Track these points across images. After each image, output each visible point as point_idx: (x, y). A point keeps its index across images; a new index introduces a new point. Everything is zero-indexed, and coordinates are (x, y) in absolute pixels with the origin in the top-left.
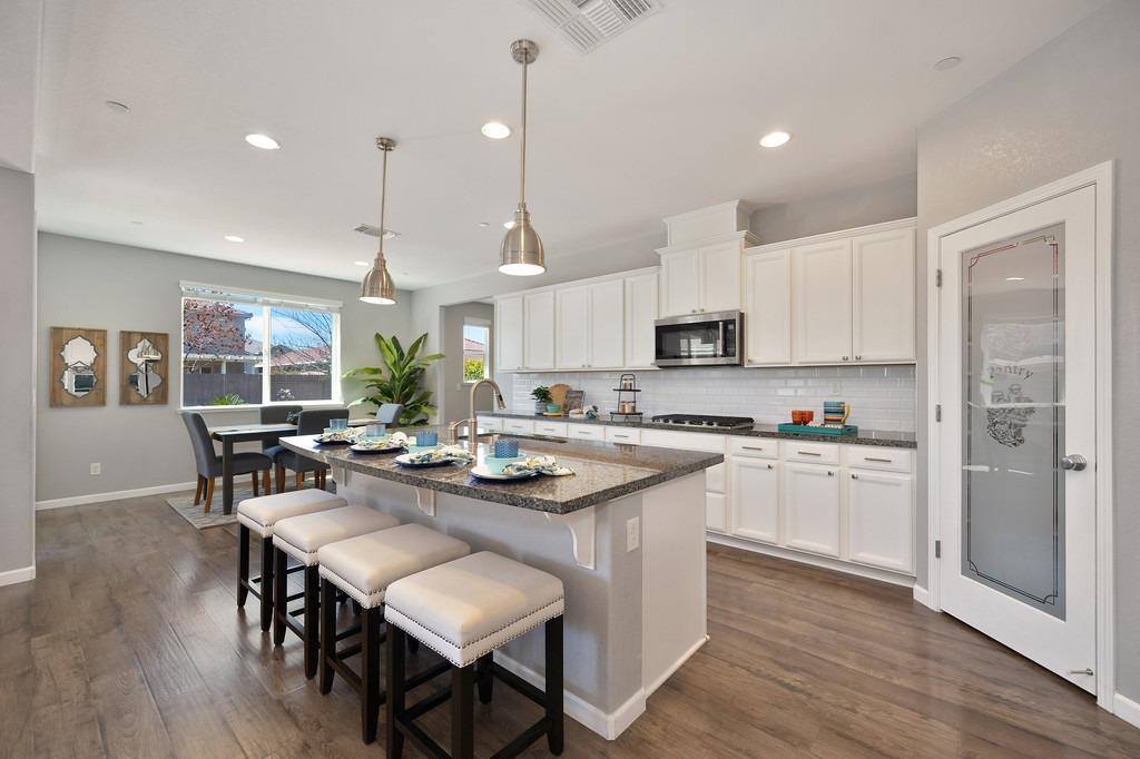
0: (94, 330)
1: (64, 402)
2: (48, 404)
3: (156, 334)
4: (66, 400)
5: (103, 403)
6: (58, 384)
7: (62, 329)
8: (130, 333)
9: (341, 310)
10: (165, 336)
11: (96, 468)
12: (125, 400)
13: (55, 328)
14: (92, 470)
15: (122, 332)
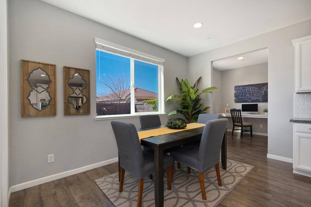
0: (48, 65)
1: (31, 114)
2: (21, 116)
3: (83, 70)
4: (32, 111)
5: (55, 114)
6: (26, 101)
7: (28, 62)
8: (69, 68)
9: (164, 64)
10: (88, 71)
11: (51, 157)
12: (67, 113)
13: (24, 61)
14: (49, 159)
15: (65, 67)
